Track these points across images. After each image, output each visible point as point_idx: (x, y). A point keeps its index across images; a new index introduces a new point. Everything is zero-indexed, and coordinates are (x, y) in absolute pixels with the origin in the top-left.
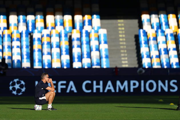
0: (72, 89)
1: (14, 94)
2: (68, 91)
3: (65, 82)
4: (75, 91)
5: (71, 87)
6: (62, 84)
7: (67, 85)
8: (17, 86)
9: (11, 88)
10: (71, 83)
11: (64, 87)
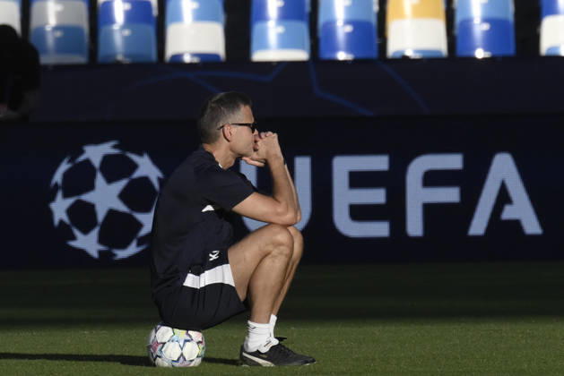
0: (508, 213)
1: (82, 253)
2: (478, 226)
3: (454, 162)
4: (532, 226)
5: (504, 198)
6: (432, 179)
7: (471, 181)
8: (105, 197)
9: (60, 208)
10: (503, 169)
11: (450, 195)
